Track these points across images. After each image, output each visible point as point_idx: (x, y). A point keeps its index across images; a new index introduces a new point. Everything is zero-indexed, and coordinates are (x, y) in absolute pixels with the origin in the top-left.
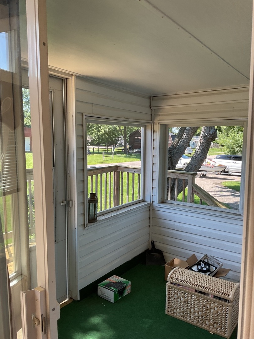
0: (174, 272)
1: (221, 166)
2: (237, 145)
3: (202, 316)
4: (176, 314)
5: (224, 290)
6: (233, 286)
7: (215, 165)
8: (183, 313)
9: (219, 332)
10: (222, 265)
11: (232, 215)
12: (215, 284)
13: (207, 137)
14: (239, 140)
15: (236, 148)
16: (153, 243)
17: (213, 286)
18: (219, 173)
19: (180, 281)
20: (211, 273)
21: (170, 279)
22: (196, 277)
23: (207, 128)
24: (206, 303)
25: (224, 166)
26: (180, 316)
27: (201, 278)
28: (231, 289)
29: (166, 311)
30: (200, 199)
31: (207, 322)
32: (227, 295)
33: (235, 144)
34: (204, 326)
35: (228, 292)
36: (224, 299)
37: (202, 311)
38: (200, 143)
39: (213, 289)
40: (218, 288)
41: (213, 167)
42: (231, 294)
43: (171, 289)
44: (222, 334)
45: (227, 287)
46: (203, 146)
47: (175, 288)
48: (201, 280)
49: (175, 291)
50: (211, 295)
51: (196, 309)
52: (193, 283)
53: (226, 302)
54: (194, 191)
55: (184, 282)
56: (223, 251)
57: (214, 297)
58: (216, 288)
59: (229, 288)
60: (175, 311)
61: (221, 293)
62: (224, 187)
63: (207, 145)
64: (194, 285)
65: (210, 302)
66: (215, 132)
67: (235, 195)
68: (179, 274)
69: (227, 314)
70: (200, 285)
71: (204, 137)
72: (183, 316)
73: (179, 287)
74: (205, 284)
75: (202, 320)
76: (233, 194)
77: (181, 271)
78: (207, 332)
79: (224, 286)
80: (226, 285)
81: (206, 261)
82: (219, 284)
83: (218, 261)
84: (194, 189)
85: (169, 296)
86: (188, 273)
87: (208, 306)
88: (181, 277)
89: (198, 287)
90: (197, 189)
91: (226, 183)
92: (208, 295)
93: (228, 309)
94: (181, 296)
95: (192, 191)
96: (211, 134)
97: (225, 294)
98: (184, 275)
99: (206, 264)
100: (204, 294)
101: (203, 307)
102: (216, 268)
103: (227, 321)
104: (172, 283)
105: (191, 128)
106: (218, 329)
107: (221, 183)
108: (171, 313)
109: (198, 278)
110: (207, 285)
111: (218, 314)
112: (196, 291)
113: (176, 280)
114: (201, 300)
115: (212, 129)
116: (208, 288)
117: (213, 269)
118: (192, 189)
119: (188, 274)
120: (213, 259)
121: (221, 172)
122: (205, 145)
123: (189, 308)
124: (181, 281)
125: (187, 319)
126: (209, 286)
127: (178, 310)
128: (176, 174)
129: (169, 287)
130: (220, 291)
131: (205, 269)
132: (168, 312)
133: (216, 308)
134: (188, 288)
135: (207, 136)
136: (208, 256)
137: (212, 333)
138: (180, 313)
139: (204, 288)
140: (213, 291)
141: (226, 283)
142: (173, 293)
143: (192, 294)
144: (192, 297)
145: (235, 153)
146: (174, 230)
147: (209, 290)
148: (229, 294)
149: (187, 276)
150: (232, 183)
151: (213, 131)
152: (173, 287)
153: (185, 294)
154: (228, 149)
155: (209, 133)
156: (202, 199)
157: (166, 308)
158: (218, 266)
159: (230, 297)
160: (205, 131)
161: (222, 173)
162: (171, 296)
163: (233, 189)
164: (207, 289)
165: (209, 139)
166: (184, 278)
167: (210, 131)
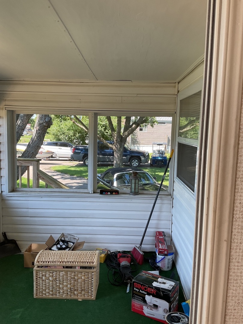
0: (40, 256)
1: (49, 152)
2: (61, 132)
3: (71, 288)
4: (45, 294)
5: (88, 260)
6: (94, 254)
7: (43, 152)
8: (52, 291)
9: (86, 297)
10: (78, 239)
11: (83, 194)
12: (80, 257)
13: (43, 125)
14: (63, 128)
15: (61, 135)
16: (4, 235)
17: (79, 258)
18: (47, 159)
19: (47, 262)
20: (70, 248)
21: (37, 263)
22: (62, 255)
23: (43, 115)
24: (74, 276)
25: (51, 152)
26: (49, 296)
27: (67, 255)
28: (94, 257)
29: (34, 295)
30: (46, 184)
31: (76, 292)
32: (92, 263)
33: (59, 131)
34: (73, 297)
35: (92, 260)
36: (89, 267)
37: (71, 284)
38: (36, 130)
39: (79, 261)
40: (83, 259)
41: (41, 153)
42: (95, 261)
43: (38, 273)
44: (89, 297)
45: (91, 256)
46: (39, 133)
47: (43, 271)
48: (67, 256)
49: (43, 274)
50: (78, 267)
51: (65, 284)
52: (61, 261)
53: (91, 269)
54: (39, 177)
55: (52, 262)
56: (76, 227)
57: (81, 268)
58: (82, 259)
59: (92, 256)
60: (44, 292)
61: (87, 263)
62: (54, 172)
63: (43, 132)
64: (61, 263)
65: (78, 273)
66: (50, 120)
67: (65, 178)
68: (45, 256)
69: (92, 280)
70: (67, 261)
71: (40, 124)
72: (52, 295)
73: (46, 269)
74: (71, 259)
75: (71, 292)
76: (63, 177)
77: (46, 253)
78: (76, 300)
79: (88, 255)
80: (89, 254)
81: (63, 239)
82: (83, 255)
83: (74, 236)
84: (39, 175)
85: (37, 280)
86: (54, 253)
87: (76, 278)
88: (48, 259)
89: (66, 263)
90: (42, 174)
91: (55, 167)
92: (75, 267)
93: (93, 274)
94: (50, 276)
95: (38, 177)
96: (46, 122)
97: (90, 263)
98: (50, 256)
99: (64, 241)
100: (71, 267)
101: (72, 280)
102: (73, 243)
103: (93, 285)
104: (38, 267)
105: (25, 115)
106: (85, 295)
107: (51, 167)
108: (40, 296)
109: (63, 255)
110: (73, 259)
111: (85, 281)
112: (64, 267)
113: (43, 262)
114: (69, 274)
115: (47, 117)
116: (75, 261)
117: (71, 244)
118: (38, 175)
119: (54, 255)
120: (69, 236)
121: (49, 157)
122: (41, 132)
123: (58, 285)
124: (49, 262)
125: (56, 296)
126: (75, 259)
127: (47, 290)
128: (19, 161)
129: (37, 271)
130: (86, 261)
131: (64, 246)
132: (37, 295)
133: (83, 278)
134: (55, 266)
135: (42, 123)
136: (65, 234)
137: (81, 300)
138: (49, 293)
139: (71, 263)
140: (79, 263)
141: (89, 253)
142: (41, 276)
143: (60, 271)
144: (60, 274)
145: (59, 140)
146: (28, 217)
147: (75, 263)
148: (93, 261)
149: (54, 256)
150: (60, 167)
151: (48, 119)
152: (41, 270)
153: (53, 273)
154: (54, 137)
155: (45, 121)
156: (47, 183)
157: (35, 292)
158: (75, 241)
159: (94, 264)
160: (41, 118)
161: (51, 159)
162: (39, 279)
163: (62, 172)
164: (74, 263)
165: (45, 126)
166: (51, 259)
167: (45, 119)
